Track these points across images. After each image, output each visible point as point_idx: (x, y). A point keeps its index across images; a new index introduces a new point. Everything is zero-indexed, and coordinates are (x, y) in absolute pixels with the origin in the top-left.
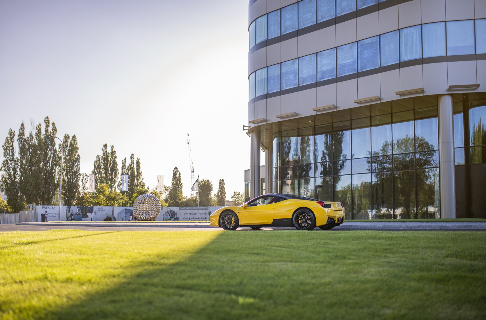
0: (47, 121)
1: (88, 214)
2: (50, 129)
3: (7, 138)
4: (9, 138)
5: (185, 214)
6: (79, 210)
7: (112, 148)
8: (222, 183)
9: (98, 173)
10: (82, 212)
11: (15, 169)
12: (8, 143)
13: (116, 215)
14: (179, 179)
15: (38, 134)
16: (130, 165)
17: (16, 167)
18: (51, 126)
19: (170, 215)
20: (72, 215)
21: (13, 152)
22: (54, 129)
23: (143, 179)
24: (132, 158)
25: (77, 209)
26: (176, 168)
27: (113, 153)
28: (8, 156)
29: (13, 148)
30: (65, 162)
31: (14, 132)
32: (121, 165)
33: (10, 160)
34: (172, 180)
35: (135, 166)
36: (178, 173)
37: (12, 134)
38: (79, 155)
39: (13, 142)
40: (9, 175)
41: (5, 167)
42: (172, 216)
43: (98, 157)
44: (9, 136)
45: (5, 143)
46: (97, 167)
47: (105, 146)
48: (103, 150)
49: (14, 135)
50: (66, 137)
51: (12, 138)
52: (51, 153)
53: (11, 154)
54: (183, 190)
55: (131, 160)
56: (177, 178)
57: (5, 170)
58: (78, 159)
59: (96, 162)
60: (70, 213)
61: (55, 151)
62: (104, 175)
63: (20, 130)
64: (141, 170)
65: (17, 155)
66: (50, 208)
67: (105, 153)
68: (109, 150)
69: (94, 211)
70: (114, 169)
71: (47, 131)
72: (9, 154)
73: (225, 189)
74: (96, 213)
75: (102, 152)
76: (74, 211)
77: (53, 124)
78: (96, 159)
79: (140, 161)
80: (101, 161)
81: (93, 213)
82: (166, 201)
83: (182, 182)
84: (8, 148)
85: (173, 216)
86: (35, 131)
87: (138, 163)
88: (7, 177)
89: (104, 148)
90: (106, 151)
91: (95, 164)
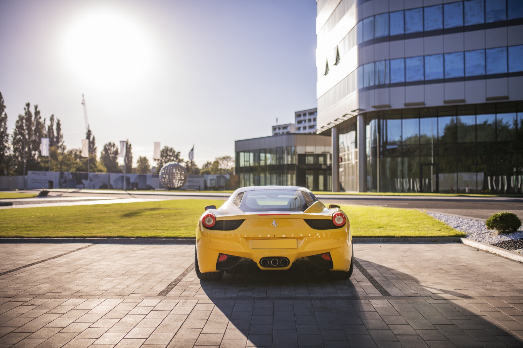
1: (84, 181)
6: (73, 177)
7: (36, 107)
10: (76, 178)
13: (112, 182)
20: (65, 182)
23: (64, 142)
24: (52, 119)
26: (89, 131)
27: (37, 113)
35: (55, 128)
36: (91, 136)
38: (6, 115)
43: (20, 117)
46: (19, 127)
47: (28, 105)
48: (25, 109)
55: (51, 122)
58: (5, 119)
59: (18, 122)
60: (63, 180)
64: (62, 132)
66: (41, 174)
67: (28, 113)
68: (32, 110)
69: (89, 178)
74: (91, 180)
75: (24, 111)
76: (68, 177)
78: (17, 119)
79: (61, 123)
80: (24, 121)
81: (89, 180)
87: (58, 125)
89: (26, 108)
90: (29, 111)
91: (17, 124)
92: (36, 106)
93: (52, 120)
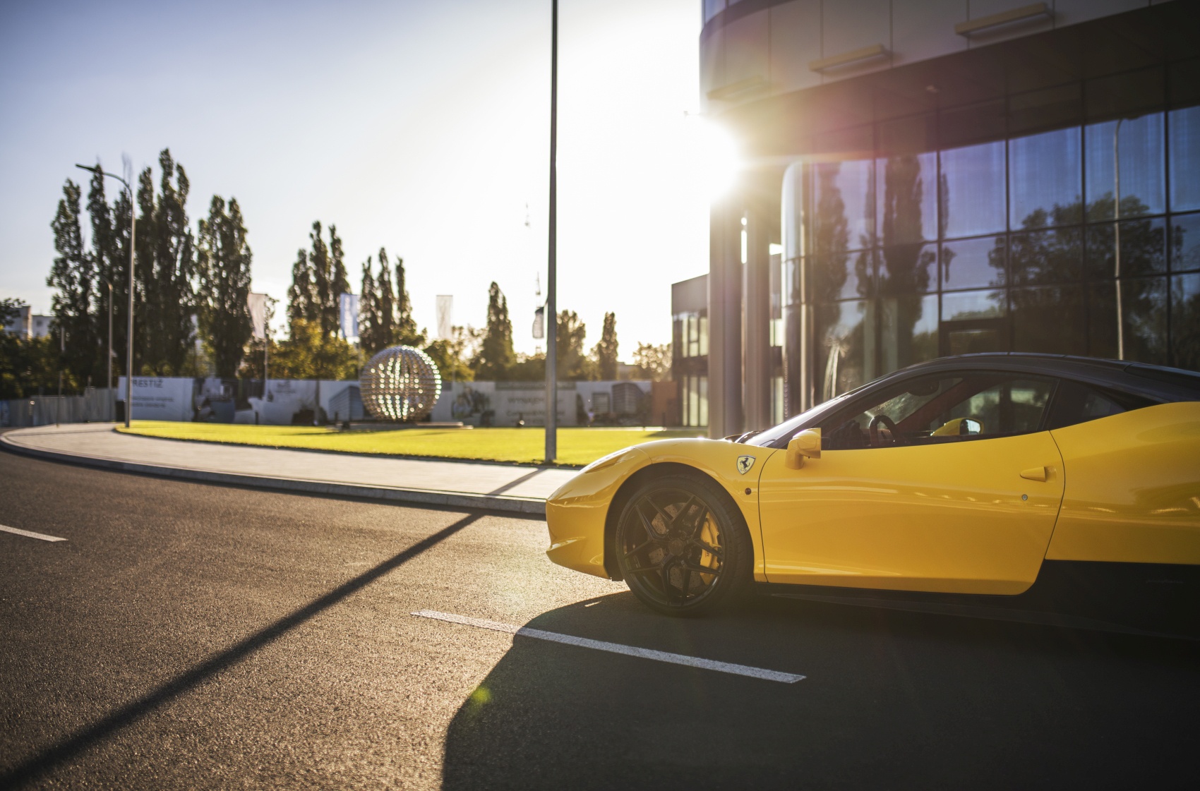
0: (166, 161)
1: (252, 400)
2: (174, 183)
3: (62, 203)
4: (66, 204)
5: (512, 400)
6: (226, 390)
7: (333, 231)
8: (609, 323)
9: (302, 293)
10: (235, 393)
11: (85, 283)
12: (67, 217)
13: (325, 404)
14: (504, 310)
15: (145, 193)
16: (382, 275)
17: (88, 277)
18: (176, 174)
19: (472, 403)
20: (207, 402)
21: (78, 237)
22: (183, 181)
23: (412, 309)
24: (383, 257)
25: (222, 388)
26: (494, 285)
27: (336, 243)
28: (67, 249)
29: (78, 229)
30: (216, 266)
31: (78, 187)
32: (361, 275)
33: (73, 260)
34: (486, 312)
35: (394, 279)
36: (500, 296)
37: (72, 191)
38: (248, 249)
39: (77, 211)
40: (73, 294)
41: (59, 275)
42: (476, 405)
43: (302, 254)
44: (65, 197)
45: (58, 218)
46: (300, 278)
47: (317, 226)
48: (312, 236)
49: (79, 194)
50: (217, 202)
51: (74, 204)
52: (179, 242)
53: (74, 243)
54: (514, 336)
56: (497, 308)
57: (60, 285)
58: (247, 259)
59: (296, 266)
60: (202, 398)
61: (189, 237)
62: (316, 299)
63: (92, 182)
65: (89, 247)
66: (149, 383)
67: (318, 246)
68: (326, 238)
69: (266, 392)
70: (340, 286)
71: (165, 185)
72: (69, 242)
73: (616, 334)
74: (271, 398)
75: (310, 242)
76: (213, 391)
77: (180, 168)
78: (296, 259)
79: (405, 265)
80: (310, 264)
81: (265, 398)
82: (474, 363)
83: (510, 317)
84: (65, 227)
85: (480, 407)
86: (136, 187)
87: (400, 271)
88: (69, 301)
89: (315, 233)
90: (320, 240)
91: (296, 272)
92: (332, 228)
93: (384, 261)
